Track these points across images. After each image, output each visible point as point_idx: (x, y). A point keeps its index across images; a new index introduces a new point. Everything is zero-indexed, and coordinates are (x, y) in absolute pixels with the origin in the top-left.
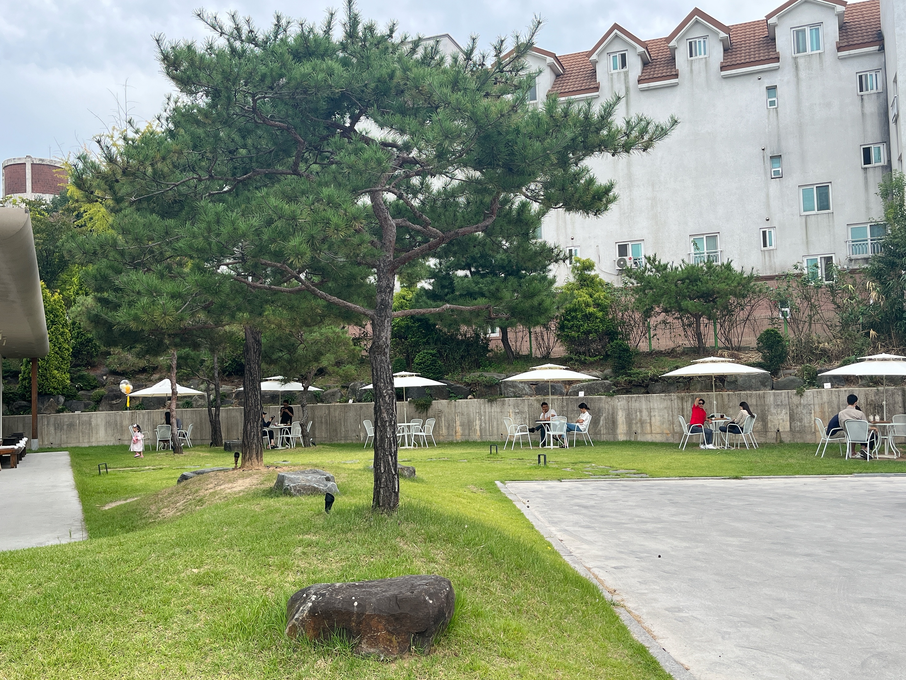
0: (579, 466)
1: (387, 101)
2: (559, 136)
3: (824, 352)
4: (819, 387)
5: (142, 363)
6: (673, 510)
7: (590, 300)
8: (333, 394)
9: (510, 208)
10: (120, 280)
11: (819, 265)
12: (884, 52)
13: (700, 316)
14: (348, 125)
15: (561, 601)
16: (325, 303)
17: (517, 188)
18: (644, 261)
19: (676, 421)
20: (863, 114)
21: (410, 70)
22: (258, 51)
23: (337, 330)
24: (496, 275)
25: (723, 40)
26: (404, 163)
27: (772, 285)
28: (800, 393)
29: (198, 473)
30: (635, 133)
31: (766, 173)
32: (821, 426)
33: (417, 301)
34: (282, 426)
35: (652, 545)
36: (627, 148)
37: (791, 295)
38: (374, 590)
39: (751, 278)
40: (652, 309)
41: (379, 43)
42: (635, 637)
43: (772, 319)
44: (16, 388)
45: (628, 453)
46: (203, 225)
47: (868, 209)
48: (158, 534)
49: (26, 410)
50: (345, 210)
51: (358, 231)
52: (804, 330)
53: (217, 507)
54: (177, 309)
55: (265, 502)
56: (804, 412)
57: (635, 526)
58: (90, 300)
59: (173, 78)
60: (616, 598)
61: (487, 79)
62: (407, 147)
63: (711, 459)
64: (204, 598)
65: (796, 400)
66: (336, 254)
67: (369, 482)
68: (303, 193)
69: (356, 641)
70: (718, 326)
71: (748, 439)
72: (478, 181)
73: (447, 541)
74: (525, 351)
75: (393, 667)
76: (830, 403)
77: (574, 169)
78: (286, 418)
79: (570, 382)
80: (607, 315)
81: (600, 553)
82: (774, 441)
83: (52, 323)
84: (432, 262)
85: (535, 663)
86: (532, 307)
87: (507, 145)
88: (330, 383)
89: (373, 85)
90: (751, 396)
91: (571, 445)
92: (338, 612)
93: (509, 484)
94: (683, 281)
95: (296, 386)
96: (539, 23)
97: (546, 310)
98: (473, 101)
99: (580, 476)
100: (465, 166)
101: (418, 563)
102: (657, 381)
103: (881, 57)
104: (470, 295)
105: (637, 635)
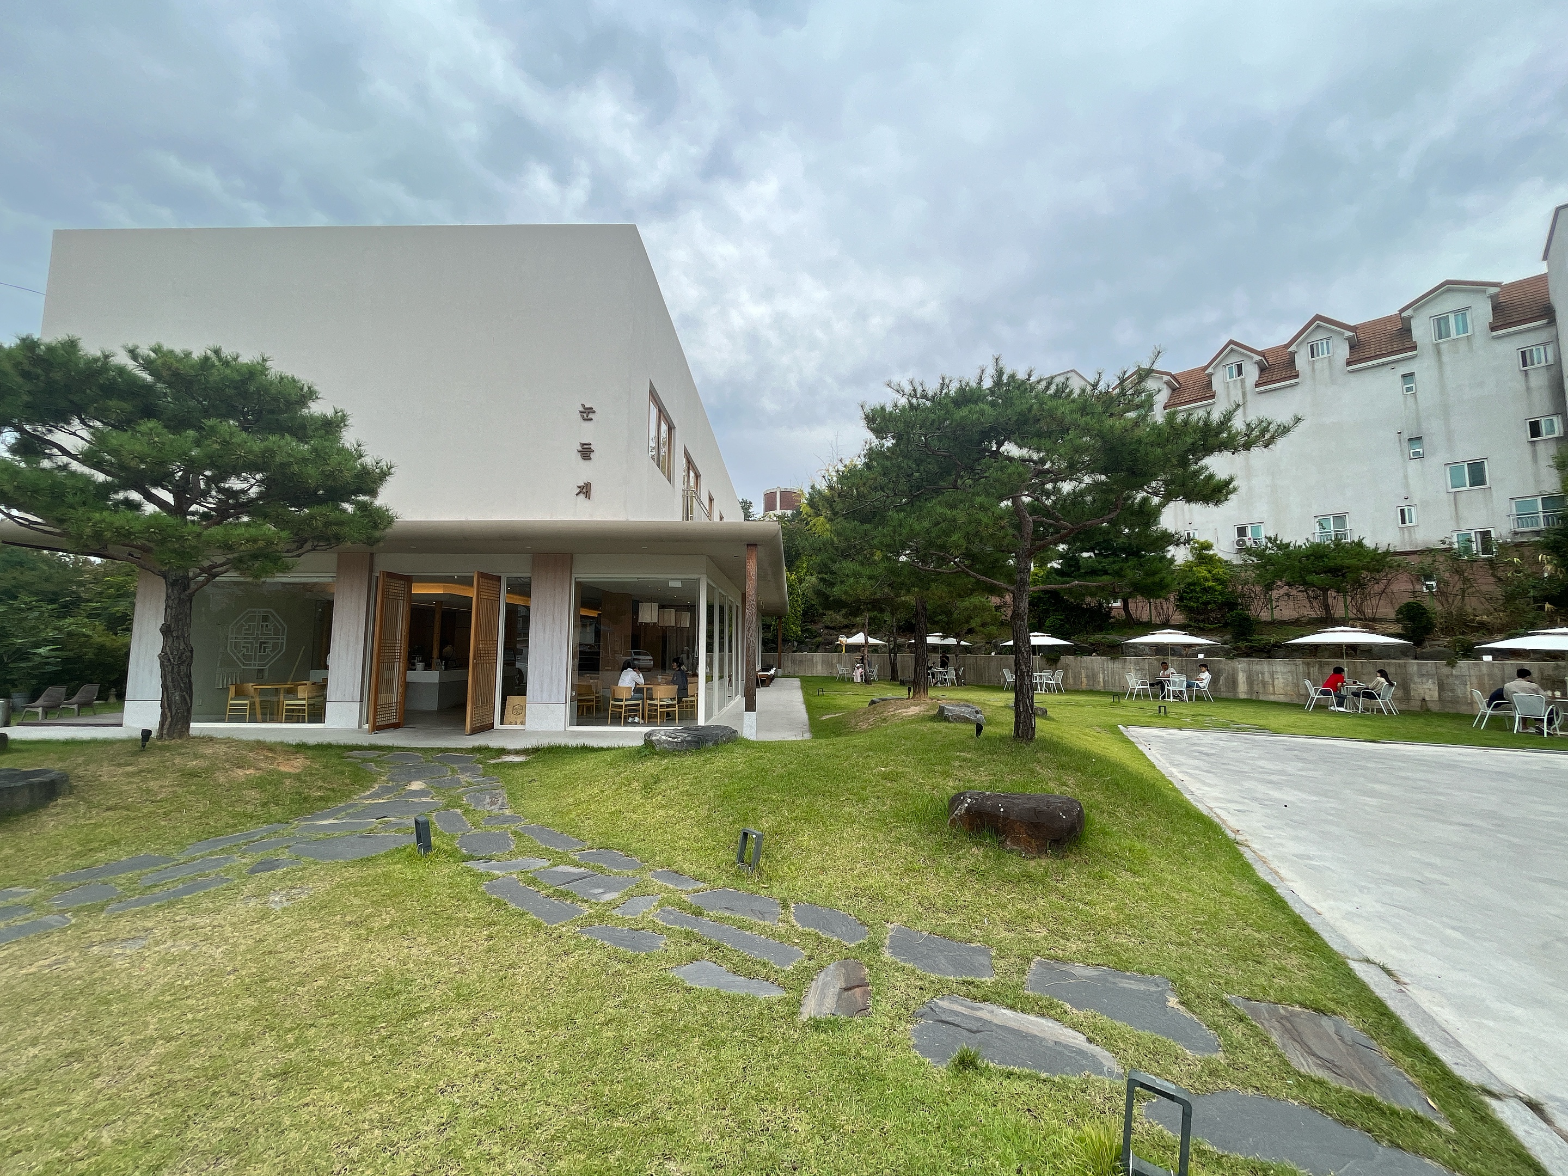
0: (1199, 718)
1: (1026, 428)
2: (1179, 442)
3: (1482, 625)
4: (1476, 659)
5: (846, 622)
6: (1300, 765)
7: (1209, 575)
8: (979, 648)
9: (1133, 502)
10: (835, 567)
11: (1474, 539)
12: (1555, 324)
13: (1328, 590)
14: (994, 449)
15: (1184, 833)
16: (974, 580)
17: (1140, 487)
18: (1264, 541)
19: (1301, 684)
20: (1528, 389)
21: (1045, 403)
22: (928, 404)
23: (983, 600)
24: (1117, 556)
25: (1348, 339)
26: (1041, 473)
27: (1414, 560)
28: (1452, 664)
29: (883, 700)
30: (1255, 434)
31: (1403, 455)
32: (1480, 698)
33: (1047, 577)
34: (941, 669)
35: (1276, 794)
36: (1247, 446)
37: (1438, 569)
38: (1016, 801)
39: (1387, 553)
40: (1274, 583)
41: (1020, 386)
42: (1261, 875)
43: (1414, 592)
44: (770, 635)
45: (1249, 710)
46: (891, 528)
47: (1538, 482)
48: (859, 740)
49: (775, 650)
50: (993, 513)
51: (1003, 528)
52: (1456, 603)
53: (896, 725)
54: (872, 586)
55: (930, 725)
56: (1457, 682)
57: (1259, 776)
58: (813, 579)
59: (872, 430)
60: (1239, 838)
61: (1111, 403)
62: (1042, 461)
63: (1342, 721)
64: (890, 789)
65: (1446, 670)
66: (985, 545)
67: (1010, 717)
68: (961, 502)
69: (1002, 838)
70: (1349, 599)
71: (1386, 704)
72: (1102, 483)
73: (1077, 770)
74: (1145, 618)
75: (1033, 863)
76: (1491, 675)
77: (1194, 467)
78: (944, 664)
79: (1190, 646)
80: (1226, 588)
81: (1222, 796)
82: (1418, 709)
83: (790, 594)
84: (1062, 547)
85: (1160, 882)
86: (1154, 583)
87: (1130, 453)
88: (977, 640)
89: (1015, 418)
90: (1389, 664)
91: (1190, 699)
92: (988, 814)
93: (1131, 729)
94: (1308, 557)
95: (952, 641)
96: (1159, 352)
97: (1167, 586)
98: (1100, 422)
99: (1202, 727)
100: (1093, 472)
101: (1052, 785)
102: (1280, 647)
103: (1552, 330)
104: (1093, 572)
105: (1263, 874)
